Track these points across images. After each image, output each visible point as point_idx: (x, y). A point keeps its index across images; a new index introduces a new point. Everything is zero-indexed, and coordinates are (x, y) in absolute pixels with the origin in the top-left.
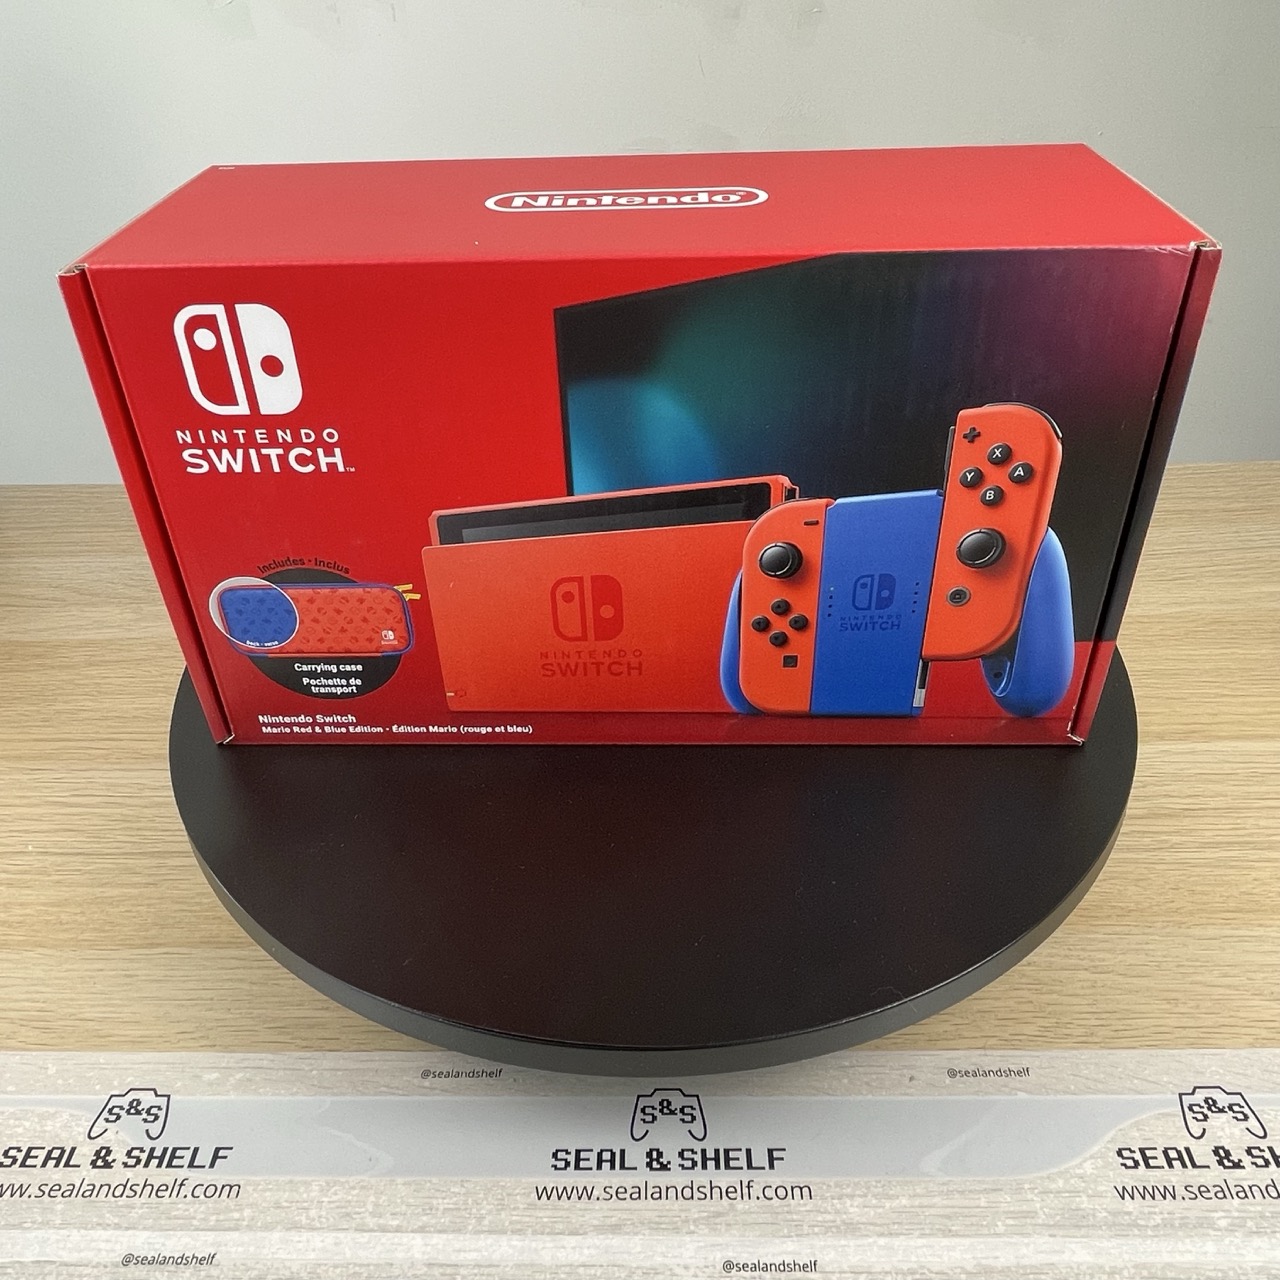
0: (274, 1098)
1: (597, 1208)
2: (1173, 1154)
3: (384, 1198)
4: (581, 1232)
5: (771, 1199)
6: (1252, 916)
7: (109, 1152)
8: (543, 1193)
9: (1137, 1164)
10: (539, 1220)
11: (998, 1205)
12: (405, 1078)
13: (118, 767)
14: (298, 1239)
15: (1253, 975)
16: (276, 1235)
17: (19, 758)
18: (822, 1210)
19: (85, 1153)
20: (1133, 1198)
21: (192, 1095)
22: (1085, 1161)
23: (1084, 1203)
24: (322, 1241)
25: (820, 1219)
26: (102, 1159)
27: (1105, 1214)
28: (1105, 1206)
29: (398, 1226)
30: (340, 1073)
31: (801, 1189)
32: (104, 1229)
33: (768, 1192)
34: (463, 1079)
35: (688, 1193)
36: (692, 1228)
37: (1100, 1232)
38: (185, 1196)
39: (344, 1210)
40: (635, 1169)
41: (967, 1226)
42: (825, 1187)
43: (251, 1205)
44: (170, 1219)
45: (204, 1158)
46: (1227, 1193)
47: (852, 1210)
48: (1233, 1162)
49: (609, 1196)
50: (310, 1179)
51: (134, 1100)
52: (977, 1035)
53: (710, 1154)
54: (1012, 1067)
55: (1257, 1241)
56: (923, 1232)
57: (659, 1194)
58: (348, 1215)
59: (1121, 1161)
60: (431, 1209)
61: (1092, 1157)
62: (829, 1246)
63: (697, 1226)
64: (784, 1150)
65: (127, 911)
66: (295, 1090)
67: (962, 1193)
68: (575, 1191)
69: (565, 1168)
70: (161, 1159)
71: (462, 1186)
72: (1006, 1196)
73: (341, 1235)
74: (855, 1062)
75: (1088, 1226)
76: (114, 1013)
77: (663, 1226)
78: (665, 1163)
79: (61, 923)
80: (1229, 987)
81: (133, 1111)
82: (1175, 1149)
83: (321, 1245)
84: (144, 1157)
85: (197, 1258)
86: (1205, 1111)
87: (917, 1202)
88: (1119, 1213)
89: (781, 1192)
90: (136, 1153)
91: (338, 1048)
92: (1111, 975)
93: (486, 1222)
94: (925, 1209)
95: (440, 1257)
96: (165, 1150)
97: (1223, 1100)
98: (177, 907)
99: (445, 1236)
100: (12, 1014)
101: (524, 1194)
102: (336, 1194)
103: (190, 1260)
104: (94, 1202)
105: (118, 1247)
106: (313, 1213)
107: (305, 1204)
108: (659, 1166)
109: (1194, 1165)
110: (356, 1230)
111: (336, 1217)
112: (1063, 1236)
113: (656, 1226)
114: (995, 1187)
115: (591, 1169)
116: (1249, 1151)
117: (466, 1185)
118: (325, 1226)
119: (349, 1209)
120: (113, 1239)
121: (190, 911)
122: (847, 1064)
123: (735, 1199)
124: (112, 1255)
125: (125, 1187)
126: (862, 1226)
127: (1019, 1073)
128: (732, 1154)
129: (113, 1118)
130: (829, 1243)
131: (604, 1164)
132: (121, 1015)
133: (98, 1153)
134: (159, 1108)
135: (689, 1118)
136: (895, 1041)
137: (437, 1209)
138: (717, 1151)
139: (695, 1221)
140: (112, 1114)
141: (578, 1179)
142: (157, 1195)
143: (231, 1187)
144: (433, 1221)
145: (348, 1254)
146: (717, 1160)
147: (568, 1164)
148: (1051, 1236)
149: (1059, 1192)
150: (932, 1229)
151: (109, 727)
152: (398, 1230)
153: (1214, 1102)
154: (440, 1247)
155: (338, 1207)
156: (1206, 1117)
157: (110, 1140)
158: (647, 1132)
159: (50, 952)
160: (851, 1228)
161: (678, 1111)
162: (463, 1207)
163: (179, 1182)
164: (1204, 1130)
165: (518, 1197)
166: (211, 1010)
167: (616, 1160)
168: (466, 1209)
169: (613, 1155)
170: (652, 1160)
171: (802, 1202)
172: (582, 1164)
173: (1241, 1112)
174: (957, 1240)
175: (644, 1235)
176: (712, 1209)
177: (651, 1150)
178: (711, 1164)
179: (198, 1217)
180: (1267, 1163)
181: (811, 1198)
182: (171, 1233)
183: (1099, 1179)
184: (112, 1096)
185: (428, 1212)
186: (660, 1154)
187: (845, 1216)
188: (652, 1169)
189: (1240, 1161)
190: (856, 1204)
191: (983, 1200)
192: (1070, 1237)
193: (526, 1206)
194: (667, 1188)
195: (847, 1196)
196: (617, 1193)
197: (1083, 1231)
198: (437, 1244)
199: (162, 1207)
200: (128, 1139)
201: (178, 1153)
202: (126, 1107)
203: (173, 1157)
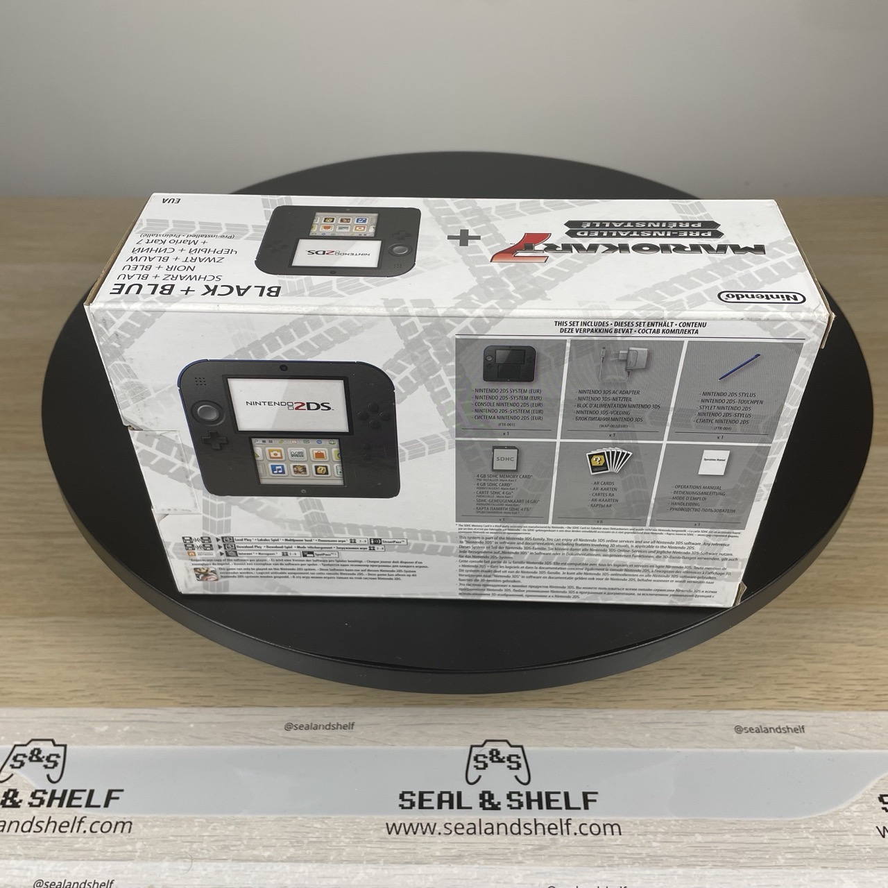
0: (158, 747)
1: (439, 841)
3: (256, 833)
4: (426, 862)
5: (587, 834)
7: (16, 793)
8: (392, 829)
10: (390, 852)
11: (778, 841)
12: (271, 730)
16: (165, 865)
18: (630, 845)
21: (85, 744)
22: (851, 806)
23: (851, 840)
24: (205, 870)
25: (628, 852)
27: (869, 850)
28: (868, 843)
29: (269, 856)
30: (214, 725)
31: (612, 826)
32: (15, 859)
33: (585, 829)
34: (321, 732)
35: (517, 829)
36: (520, 858)
37: (864, 865)
38: (85, 832)
39: (222, 843)
40: (471, 808)
41: (753, 859)
42: (632, 825)
43: (141, 839)
44: (72, 850)
45: (99, 799)
47: (655, 844)
49: (449, 832)
50: (192, 816)
51: (35, 749)
52: (758, 697)
53: (534, 796)
54: (789, 725)
56: (715, 864)
57: (492, 830)
58: (226, 847)
59: (882, 805)
60: (298, 842)
61: (857, 802)
62: (636, 876)
63: (523, 857)
64: (596, 793)
65: (19, 585)
66: (176, 740)
67: (747, 831)
68: (420, 826)
69: (411, 808)
70: (62, 799)
71: (324, 823)
72: (785, 834)
73: (221, 864)
74: (655, 719)
75: (854, 859)
76: (13, 673)
77: (495, 857)
78: (496, 803)
81: (34, 758)
83: (205, 872)
84: (47, 798)
85: (98, 883)
87: (710, 838)
88: (880, 848)
89: (595, 829)
90: (39, 795)
91: (211, 704)
92: (872, 648)
93: (344, 854)
94: (716, 845)
95: (307, 883)
96: (65, 792)
99: (310, 865)
101: (376, 830)
102: (214, 829)
103: (91, 885)
104: (5, 836)
105: (29, 874)
106: (195, 846)
107: (189, 839)
108: (490, 806)
110: (233, 860)
111: (216, 849)
112: (833, 868)
113: (489, 857)
114: (776, 826)
115: (432, 808)
117: (326, 821)
118: (207, 857)
119: (226, 844)
120: (25, 867)
122: (649, 720)
123: (556, 834)
124: (25, 880)
125: (32, 823)
126: (664, 858)
127: (795, 730)
128: (553, 797)
129: (17, 764)
130: (636, 872)
131: (444, 804)
132: (19, 676)
133: (6, 795)
134: (58, 756)
135: (514, 765)
136: (689, 701)
137: (303, 842)
138: (539, 794)
139: (522, 853)
140: (17, 761)
141: (422, 817)
142: (59, 829)
143: (124, 824)
144: (300, 852)
145: (228, 880)
146: (539, 800)
147: (413, 804)
148: (823, 867)
149: (828, 831)
150: (723, 862)
152: (269, 860)
154: (307, 874)
155: (217, 841)
157: (16, 784)
158: (480, 777)
160: (655, 861)
161: (505, 760)
162: (324, 840)
163: (78, 820)
165: (372, 832)
166: (98, 671)
167: (454, 801)
168: (327, 842)
169: (451, 796)
170: (485, 801)
171: (613, 836)
172: (426, 804)
174: (744, 871)
175: (479, 864)
176: (537, 843)
177: (484, 792)
178: (535, 805)
179: (97, 849)
181: (620, 834)
182: (75, 862)
183: (864, 821)
184: (15, 746)
185: (296, 844)
186: (491, 796)
187: (649, 850)
188: (485, 809)
190: (658, 839)
191: (766, 837)
192: (840, 868)
193: (378, 840)
194: (498, 825)
195: (651, 833)
196: (456, 828)
197: (850, 864)
198: (304, 872)
199: (65, 841)
200: (32, 783)
201: (77, 795)
202: (29, 755)
203: (72, 798)
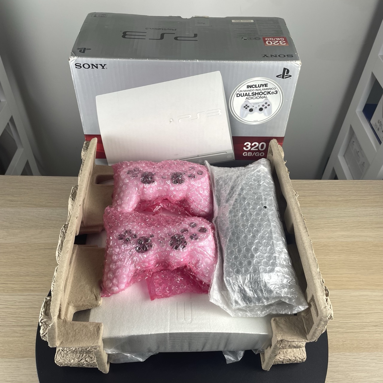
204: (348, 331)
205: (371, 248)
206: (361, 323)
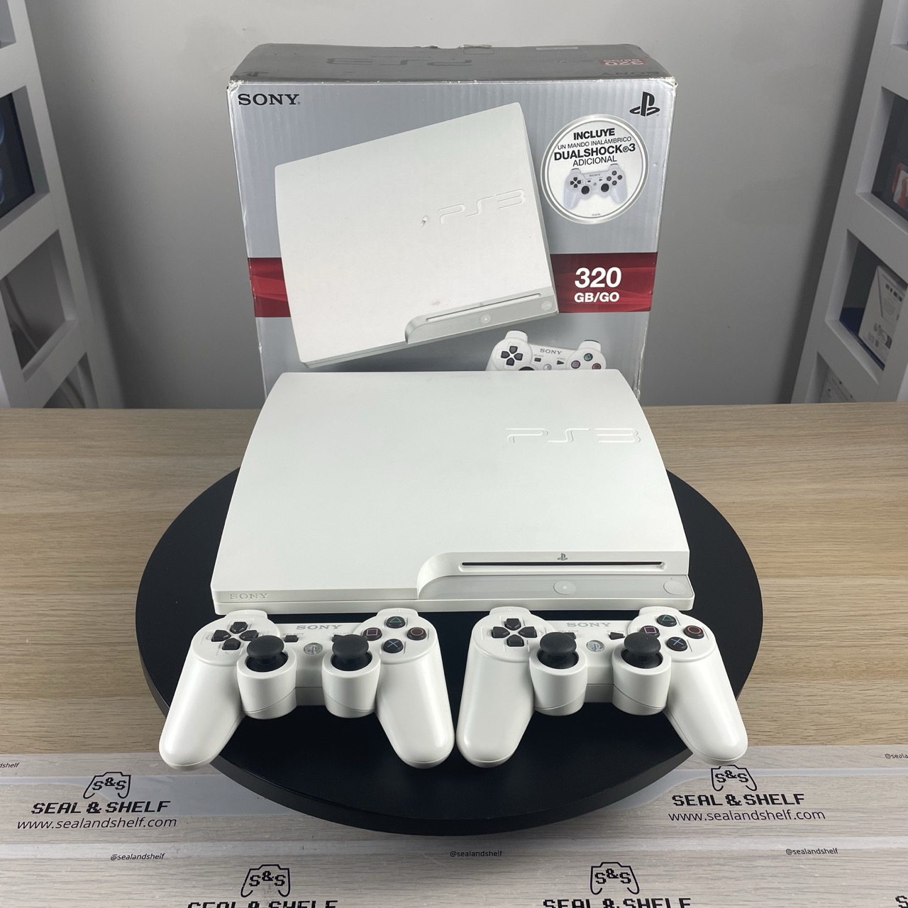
2: (703, 798)
6: (767, 676)
7: (97, 805)
9: (683, 803)
13: (77, 592)
14: (210, 845)
15: (763, 708)
16: (199, 844)
17: (12, 587)
19: (83, 806)
20: (678, 820)
21: (143, 775)
22: (654, 802)
23: (651, 822)
24: (226, 846)
26: (93, 808)
27: (662, 828)
28: (662, 824)
29: (268, 838)
37: (658, 836)
38: (144, 826)
39: (237, 831)
41: (585, 834)
43: (182, 829)
44: (136, 837)
45: (154, 806)
46: (730, 818)
48: (736, 802)
50: (216, 815)
51: (109, 778)
55: (742, 840)
56: (561, 837)
58: (239, 833)
59: (674, 801)
61: (658, 801)
65: (94, 677)
70: (128, 808)
72: (609, 820)
73: (237, 843)
75: (652, 833)
76: (92, 732)
79: (53, 683)
80: (748, 714)
81: (109, 784)
82: (705, 796)
83: (225, 848)
84: (118, 807)
85: (154, 856)
86: (725, 777)
88: (669, 827)
90: (112, 805)
96: (130, 803)
97: (735, 771)
98: (124, 674)
99: (295, 842)
100: (28, 734)
102: (232, 823)
103: (150, 857)
104: (91, 829)
105: (107, 851)
106: (219, 833)
109: (714, 804)
116: (745, 797)
120: (105, 848)
121: (134, 676)
124: (105, 855)
125: (108, 822)
129: (98, 787)
132: (97, 734)
133: (90, 806)
134: (125, 782)
142: (127, 825)
143: (171, 821)
151: (71, 568)
152: (268, 840)
153: (731, 773)
155: (233, 830)
156: (724, 780)
157: (97, 799)
159: (49, 700)
163: (140, 819)
164: (723, 787)
173: (744, 778)
180: (754, 803)
182: (139, 844)
183: (661, 811)
184: (95, 776)
189: (740, 801)
192: (641, 838)
197: (649, 836)
198: (290, 846)
199: (131, 831)
200: (107, 798)
201: (138, 805)
202: (105, 782)
203: (135, 806)
204: (844, 644)
205: (879, 509)
206: (872, 631)
